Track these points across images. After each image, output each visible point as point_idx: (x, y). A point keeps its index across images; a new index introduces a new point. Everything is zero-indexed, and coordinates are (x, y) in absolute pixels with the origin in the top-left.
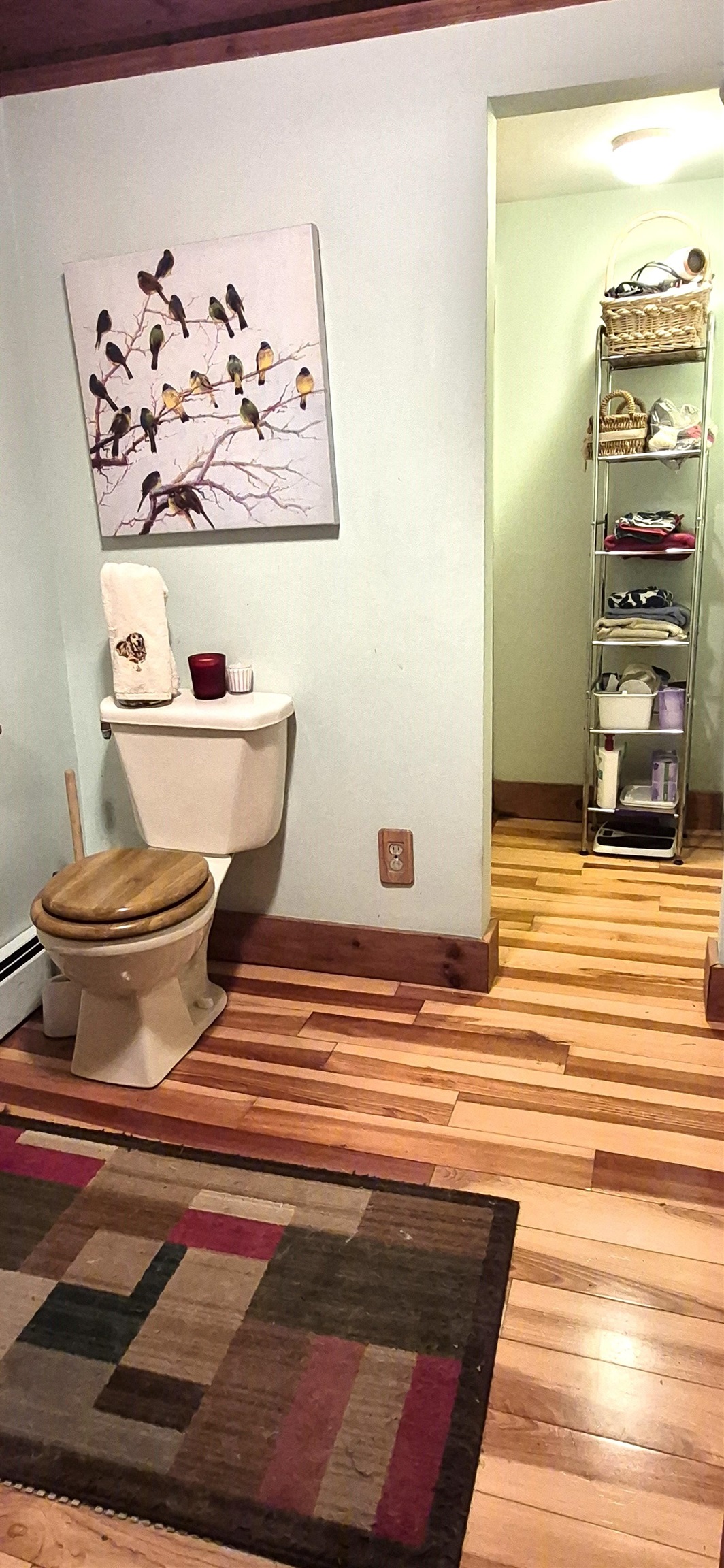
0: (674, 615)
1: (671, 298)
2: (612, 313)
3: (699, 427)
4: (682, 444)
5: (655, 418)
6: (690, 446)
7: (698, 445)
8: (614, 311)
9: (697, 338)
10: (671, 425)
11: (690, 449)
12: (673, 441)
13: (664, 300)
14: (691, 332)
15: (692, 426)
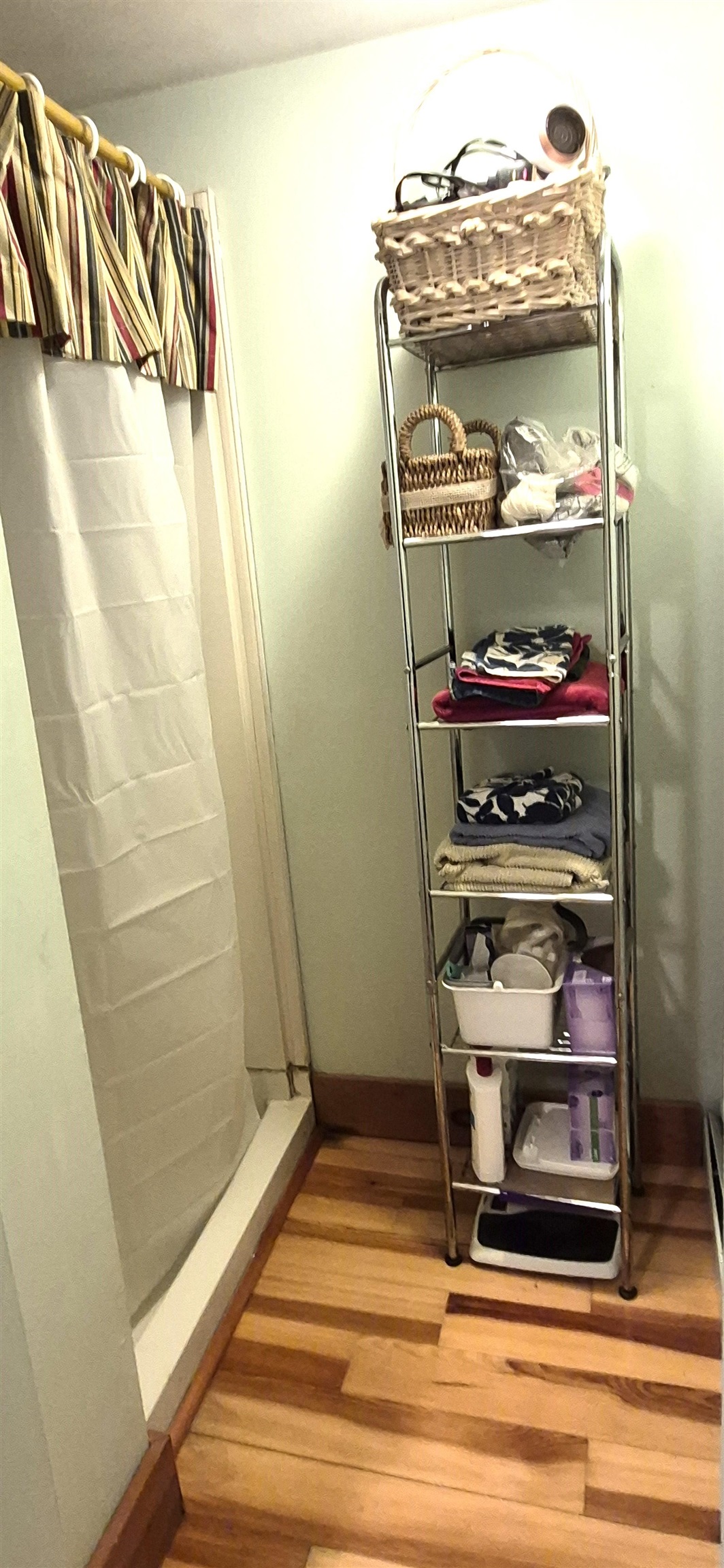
0: (581, 839)
1: (511, 201)
2: (395, 245)
3: (599, 472)
4: (568, 509)
5: (510, 458)
6: (581, 512)
7: (599, 508)
8: (398, 240)
9: (575, 287)
10: (543, 470)
11: (582, 517)
12: (547, 504)
13: (499, 207)
14: (560, 271)
15: (581, 471)
